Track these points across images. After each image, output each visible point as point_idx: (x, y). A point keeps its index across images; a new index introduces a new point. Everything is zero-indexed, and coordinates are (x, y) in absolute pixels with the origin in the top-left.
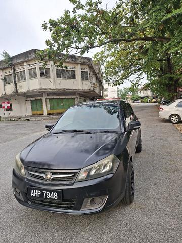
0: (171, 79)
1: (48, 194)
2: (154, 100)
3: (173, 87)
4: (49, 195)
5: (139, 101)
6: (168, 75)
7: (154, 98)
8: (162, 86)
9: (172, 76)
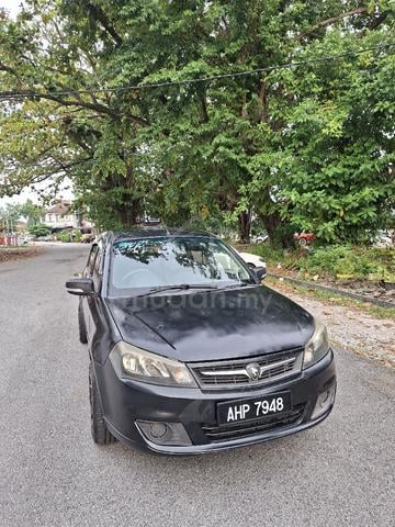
0: (126, 197)
1: (265, 405)
2: (85, 236)
3: (129, 213)
4: (267, 407)
5: (49, 237)
6: (121, 189)
7: (83, 232)
8: (111, 209)
9: (129, 191)
